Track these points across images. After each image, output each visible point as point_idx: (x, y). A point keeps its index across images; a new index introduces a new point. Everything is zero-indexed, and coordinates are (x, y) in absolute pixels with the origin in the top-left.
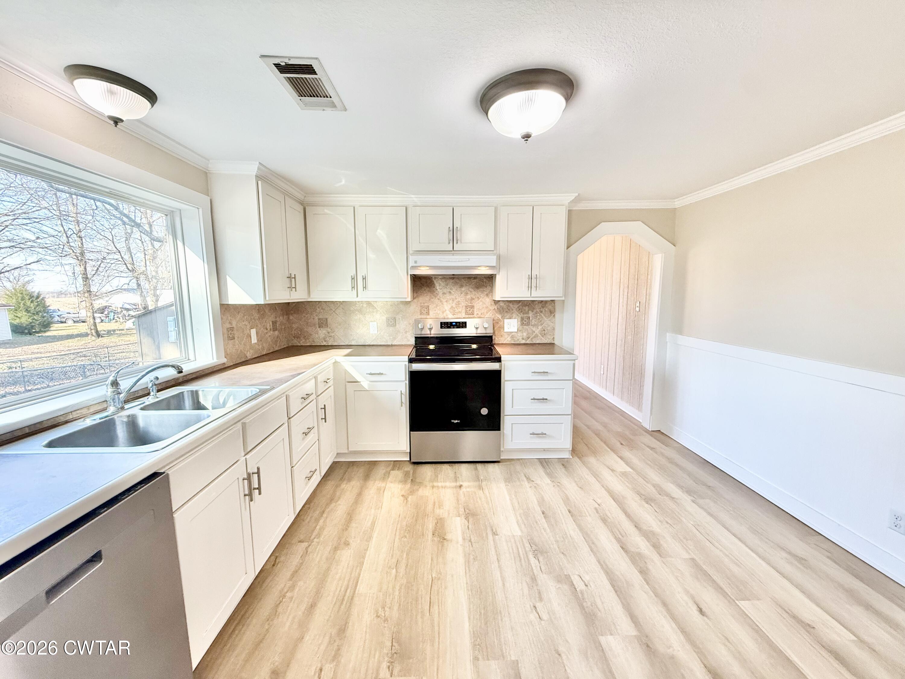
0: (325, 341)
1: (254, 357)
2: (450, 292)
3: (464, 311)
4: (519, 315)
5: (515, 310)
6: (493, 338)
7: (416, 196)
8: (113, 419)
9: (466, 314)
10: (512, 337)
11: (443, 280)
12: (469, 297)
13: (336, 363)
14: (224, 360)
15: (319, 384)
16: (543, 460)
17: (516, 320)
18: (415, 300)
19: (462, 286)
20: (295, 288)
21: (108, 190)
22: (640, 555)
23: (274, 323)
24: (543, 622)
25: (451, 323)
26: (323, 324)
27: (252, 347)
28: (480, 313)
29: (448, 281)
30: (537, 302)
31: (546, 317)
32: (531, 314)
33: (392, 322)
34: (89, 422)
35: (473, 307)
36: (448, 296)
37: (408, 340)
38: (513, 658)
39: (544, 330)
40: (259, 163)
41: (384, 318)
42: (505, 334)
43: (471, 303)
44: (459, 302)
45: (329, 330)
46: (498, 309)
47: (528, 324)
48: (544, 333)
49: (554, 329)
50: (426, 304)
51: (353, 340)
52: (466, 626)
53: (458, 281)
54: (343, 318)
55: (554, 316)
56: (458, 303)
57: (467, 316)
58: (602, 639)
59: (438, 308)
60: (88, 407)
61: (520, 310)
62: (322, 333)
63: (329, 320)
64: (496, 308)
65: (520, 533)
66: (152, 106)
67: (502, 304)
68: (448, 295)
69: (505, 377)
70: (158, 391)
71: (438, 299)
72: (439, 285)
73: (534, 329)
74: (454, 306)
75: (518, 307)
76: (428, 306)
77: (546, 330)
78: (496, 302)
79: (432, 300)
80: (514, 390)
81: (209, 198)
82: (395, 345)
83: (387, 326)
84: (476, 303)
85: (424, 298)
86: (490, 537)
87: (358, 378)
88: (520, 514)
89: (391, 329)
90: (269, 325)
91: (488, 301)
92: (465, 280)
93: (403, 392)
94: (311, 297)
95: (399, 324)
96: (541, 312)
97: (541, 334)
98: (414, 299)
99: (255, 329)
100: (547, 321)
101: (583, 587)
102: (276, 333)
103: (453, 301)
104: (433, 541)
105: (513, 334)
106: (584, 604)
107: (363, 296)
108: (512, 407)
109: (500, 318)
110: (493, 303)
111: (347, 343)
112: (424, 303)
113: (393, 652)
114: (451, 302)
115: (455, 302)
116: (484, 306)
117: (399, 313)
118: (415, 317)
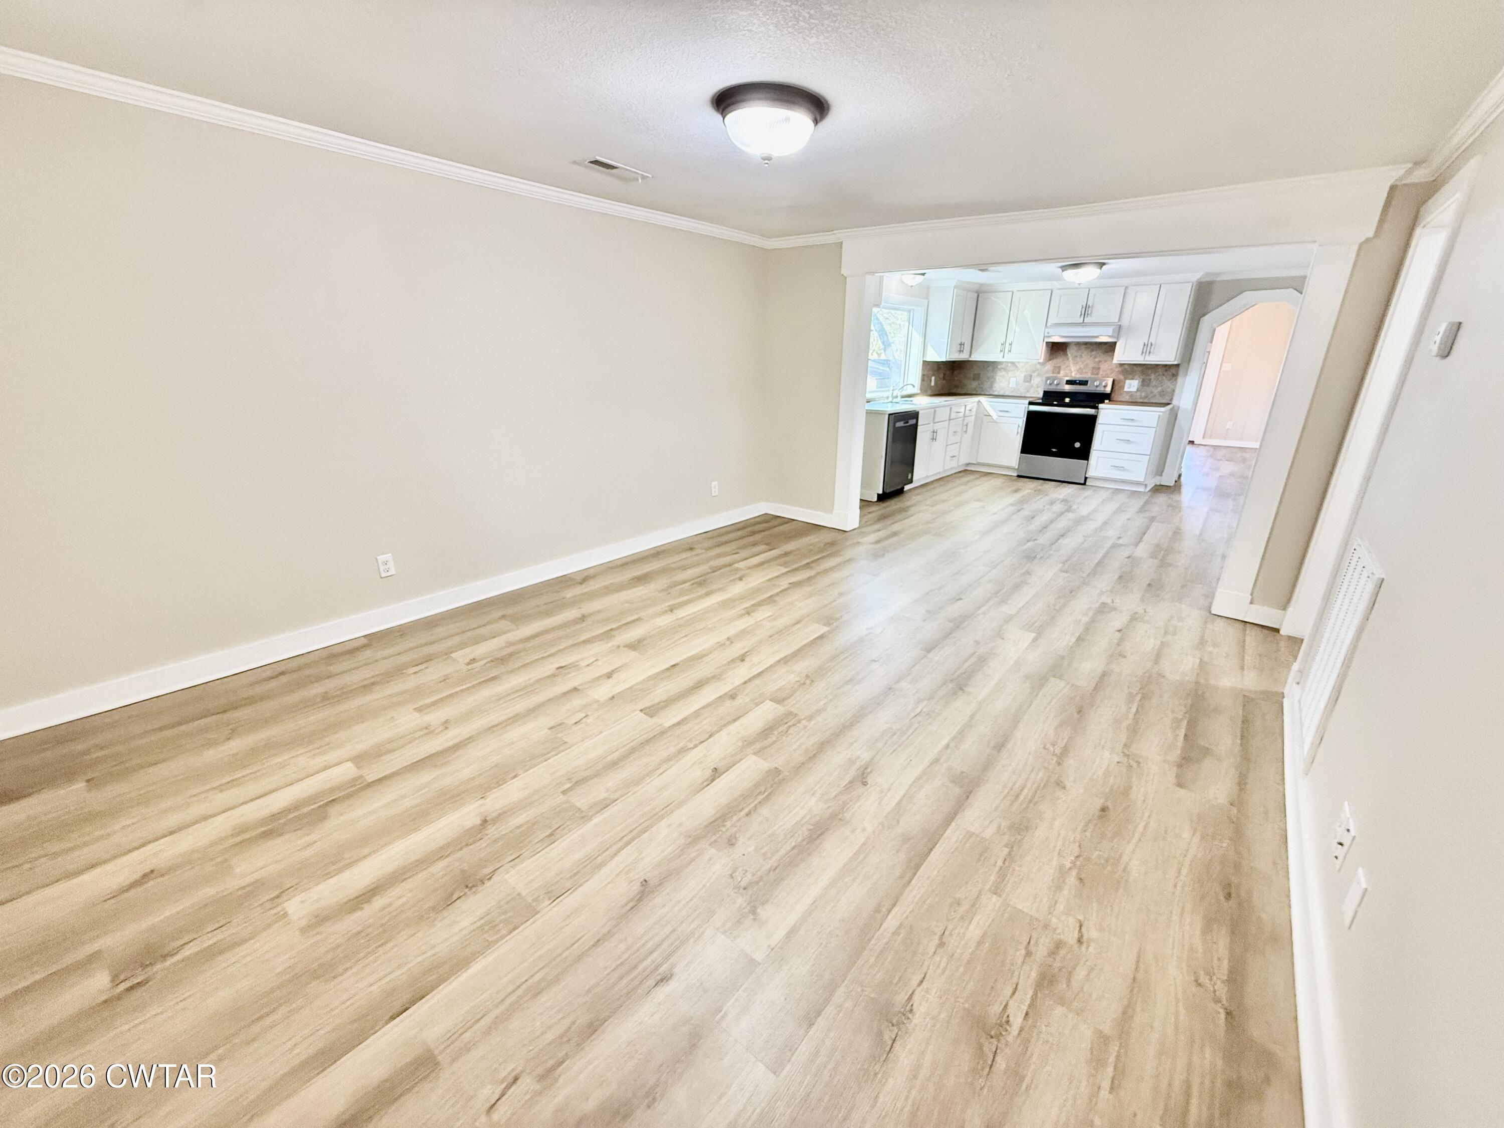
0: (976, 391)
1: (930, 394)
2: (1081, 356)
3: (1089, 371)
4: (1141, 376)
5: (1137, 373)
6: (1108, 394)
9: (1091, 374)
10: (1130, 395)
11: (1076, 347)
12: (1097, 360)
13: (977, 403)
14: (920, 392)
17: (1137, 382)
18: (1050, 362)
19: (1092, 351)
20: (962, 351)
23: (944, 374)
25: (1075, 381)
26: (976, 378)
27: (931, 387)
28: (1104, 374)
29: (1080, 347)
31: (1167, 380)
32: (1153, 376)
33: (1028, 379)
35: (1099, 368)
36: (1078, 360)
37: (1039, 392)
41: (1023, 375)
42: (1122, 392)
43: (1095, 365)
44: (1088, 364)
45: (980, 382)
46: (1121, 371)
47: (1148, 385)
48: (1162, 394)
49: (1174, 391)
51: (996, 391)
53: (1087, 347)
54: (991, 374)
55: (1176, 379)
56: (1086, 366)
57: (1092, 376)
59: (1068, 368)
61: (1143, 373)
62: (974, 384)
63: (981, 375)
67: (1126, 367)
68: (1079, 357)
69: (1100, 420)
71: (1069, 361)
72: (1071, 352)
73: (1153, 390)
74: (1082, 367)
75: (1140, 370)
76: (1060, 367)
77: (1165, 391)
78: (1117, 365)
79: (1065, 361)
80: (1105, 431)
82: (1027, 396)
83: (1023, 383)
84: (1100, 365)
85: (1058, 361)
87: (991, 411)
89: (1027, 384)
90: (942, 376)
91: (1109, 363)
92: (1095, 348)
93: (1021, 425)
94: (972, 357)
95: (1033, 382)
96: (1164, 375)
97: (1159, 395)
98: (1048, 361)
99: (935, 377)
100: (1167, 384)
103: (1081, 362)
105: (1131, 392)
107: (1009, 358)
108: (1101, 444)
109: (1122, 379)
110: (1115, 366)
111: (991, 393)
112: (1057, 365)
114: (1080, 364)
115: (1084, 364)
117: (1034, 372)
118: (1047, 375)
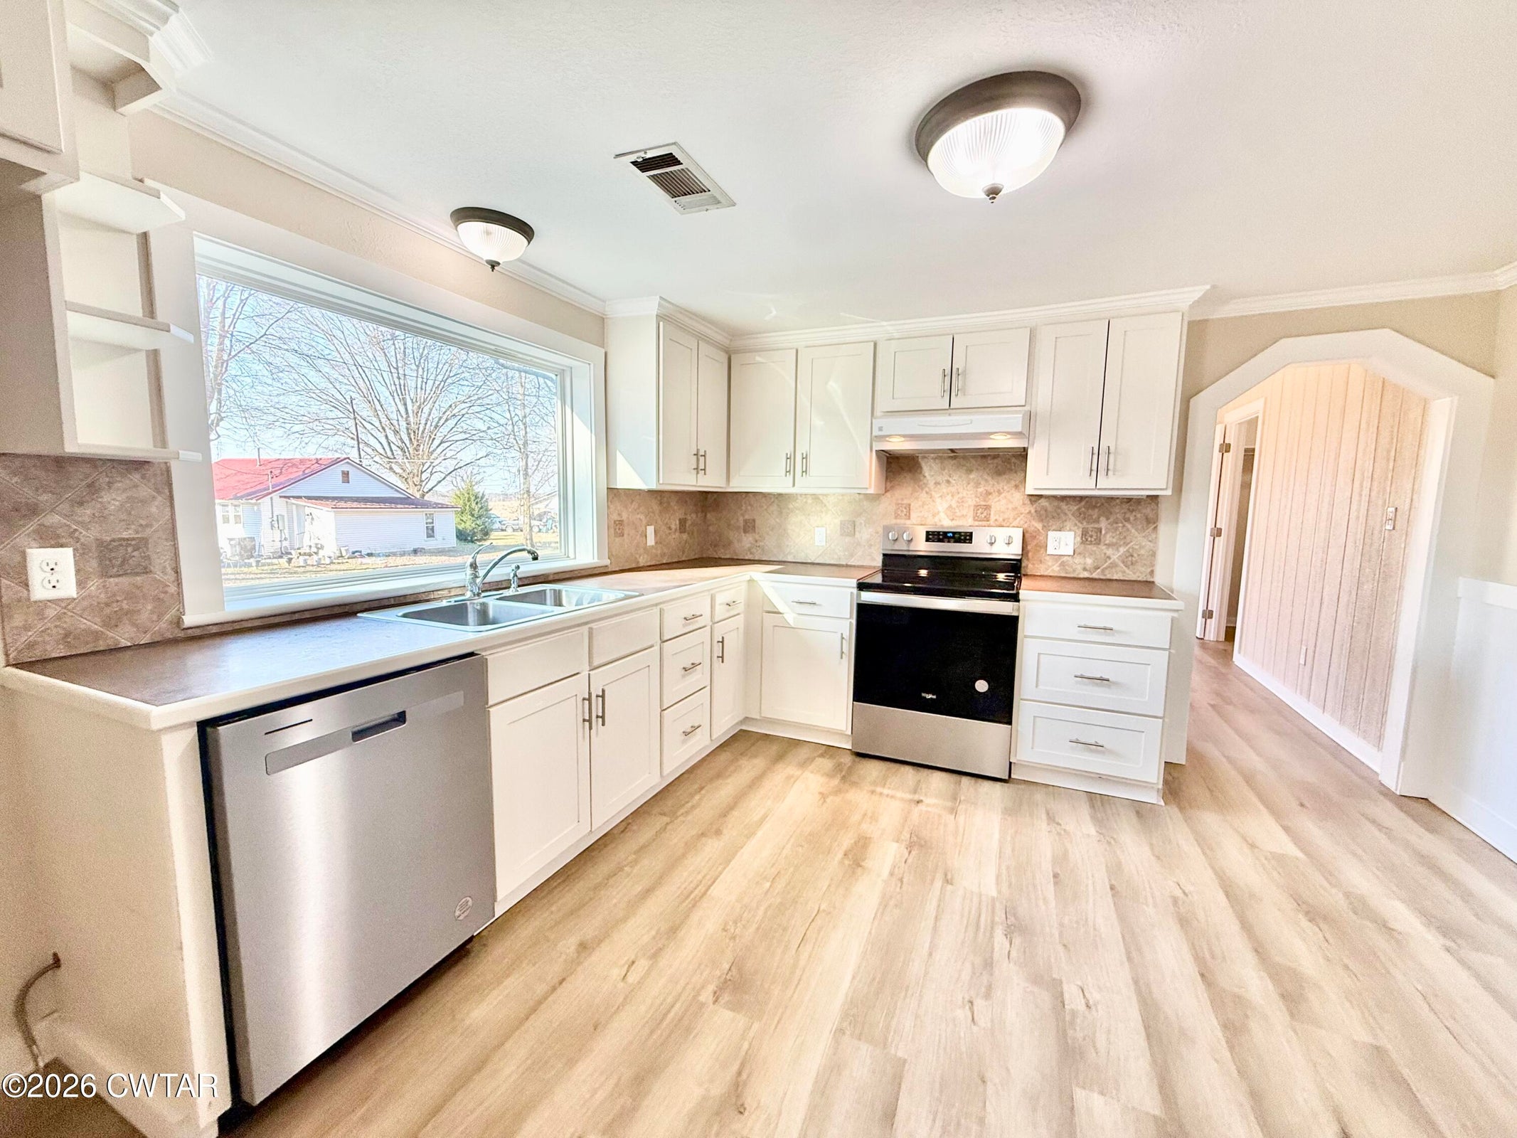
0: (751, 553)
1: (649, 564)
2: (948, 482)
3: (971, 514)
4: (1079, 524)
5: (1070, 516)
6: (1023, 565)
7: (893, 322)
8: (466, 604)
9: (975, 520)
10: (1063, 565)
11: (937, 461)
12: (981, 490)
13: (751, 581)
14: (607, 562)
15: (717, 607)
16: (1098, 796)
17: (1073, 533)
18: (888, 494)
19: (970, 471)
20: (704, 470)
21: (493, 348)
22: (1239, 1000)
23: (683, 522)
24: (975, 1028)
25: (945, 533)
26: (750, 527)
27: (646, 549)
28: (1001, 519)
29: (946, 462)
30: (1118, 501)
31: (1136, 530)
32: (1103, 524)
33: (849, 528)
34: (444, 603)
35: (988, 507)
36: (944, 489)
37: (873, 559)
38: (900, 1054)
39: (1132, 556)
40: (661, 297)
41: (837, 521)
42: (1047, 558)
43: (985, 501)
44: (963, 497)
45: (757, 537)
46: (1036, 511)
47: (1098, 542)
48: (1129, 561)
49: (1154, 554)
50: (905, 502)
51: (790, 553)
52: (845, 985)
53: (962, 462)
54: (777, 520)
55: (1156, 527)
56: (962, 501)
57: (977, 523)
58: (1079, 1094)
59: (926, 507)
60: (449, 589)
61: (1082, 516)
62: (747, 540)
63: (758, 523)
64: (1033, 511)
65: (994, 894)
66: (529, 243)
67: (1045, 503)
68: (943, 486)
69: (1025, 630)
70: (519, 586)
71: (927, 493)
72: (929, 471)
73: (1110, 552)
74: (954, 505)
75: (1079, 509)
76: (910, 505)
77: (1135, 555)
78: (1035, 498)
79: (916, 494)
80: (1042, 656)
81: (603, 351)
82: (851, 566)
83: (842, 535)
84: (996, 500)
85: (904, 492)
86: (938, 883)
87: (781, 608)
88: (1008, 868)
89: (848, 539)
90: (675, 524)
91: (1017, 498)
92: (976, 461)
93: (846, 635)
94: (731, 485)
95: (860, 532)
96: (1127, 520)
97: (1123, 562)
98: (886, 492)
99: (653, 527)
100: (1138, 539)
101: (1081, 1007)
102: (685, 536)
103: (952, 496)
104: (841, 862)
105: (1065, 559)
106: (1070, 1032)
107: (803, 486)
108: (1037, 687)
109: (1040, 528)
110: (1027, 502)
111: (780, 558)
112: (902, 499)
113: (728, 977)
114: (949, 497)
115: (956, 498)
116: (1010, 506)
117: (860, 515)
118: (886, 522)
